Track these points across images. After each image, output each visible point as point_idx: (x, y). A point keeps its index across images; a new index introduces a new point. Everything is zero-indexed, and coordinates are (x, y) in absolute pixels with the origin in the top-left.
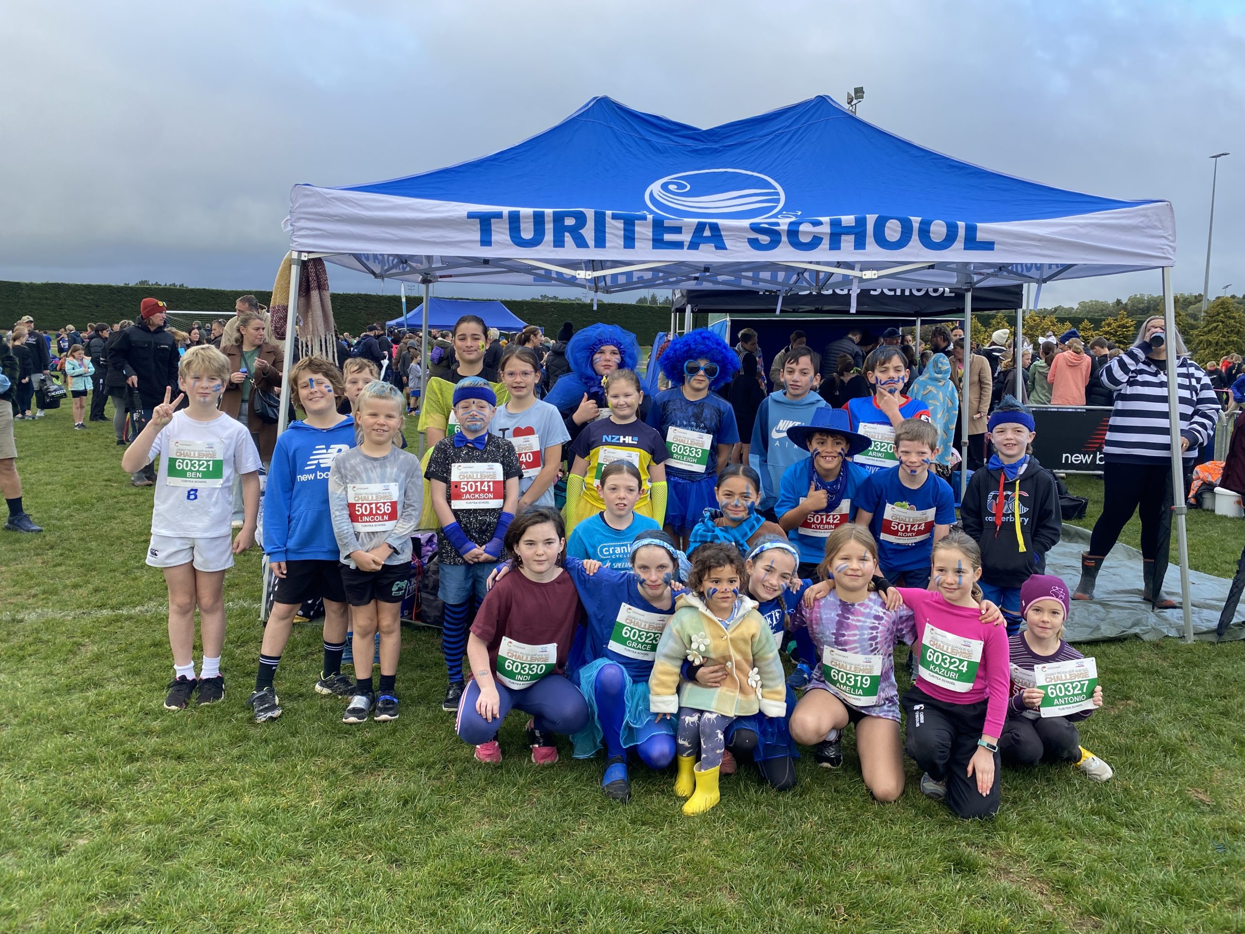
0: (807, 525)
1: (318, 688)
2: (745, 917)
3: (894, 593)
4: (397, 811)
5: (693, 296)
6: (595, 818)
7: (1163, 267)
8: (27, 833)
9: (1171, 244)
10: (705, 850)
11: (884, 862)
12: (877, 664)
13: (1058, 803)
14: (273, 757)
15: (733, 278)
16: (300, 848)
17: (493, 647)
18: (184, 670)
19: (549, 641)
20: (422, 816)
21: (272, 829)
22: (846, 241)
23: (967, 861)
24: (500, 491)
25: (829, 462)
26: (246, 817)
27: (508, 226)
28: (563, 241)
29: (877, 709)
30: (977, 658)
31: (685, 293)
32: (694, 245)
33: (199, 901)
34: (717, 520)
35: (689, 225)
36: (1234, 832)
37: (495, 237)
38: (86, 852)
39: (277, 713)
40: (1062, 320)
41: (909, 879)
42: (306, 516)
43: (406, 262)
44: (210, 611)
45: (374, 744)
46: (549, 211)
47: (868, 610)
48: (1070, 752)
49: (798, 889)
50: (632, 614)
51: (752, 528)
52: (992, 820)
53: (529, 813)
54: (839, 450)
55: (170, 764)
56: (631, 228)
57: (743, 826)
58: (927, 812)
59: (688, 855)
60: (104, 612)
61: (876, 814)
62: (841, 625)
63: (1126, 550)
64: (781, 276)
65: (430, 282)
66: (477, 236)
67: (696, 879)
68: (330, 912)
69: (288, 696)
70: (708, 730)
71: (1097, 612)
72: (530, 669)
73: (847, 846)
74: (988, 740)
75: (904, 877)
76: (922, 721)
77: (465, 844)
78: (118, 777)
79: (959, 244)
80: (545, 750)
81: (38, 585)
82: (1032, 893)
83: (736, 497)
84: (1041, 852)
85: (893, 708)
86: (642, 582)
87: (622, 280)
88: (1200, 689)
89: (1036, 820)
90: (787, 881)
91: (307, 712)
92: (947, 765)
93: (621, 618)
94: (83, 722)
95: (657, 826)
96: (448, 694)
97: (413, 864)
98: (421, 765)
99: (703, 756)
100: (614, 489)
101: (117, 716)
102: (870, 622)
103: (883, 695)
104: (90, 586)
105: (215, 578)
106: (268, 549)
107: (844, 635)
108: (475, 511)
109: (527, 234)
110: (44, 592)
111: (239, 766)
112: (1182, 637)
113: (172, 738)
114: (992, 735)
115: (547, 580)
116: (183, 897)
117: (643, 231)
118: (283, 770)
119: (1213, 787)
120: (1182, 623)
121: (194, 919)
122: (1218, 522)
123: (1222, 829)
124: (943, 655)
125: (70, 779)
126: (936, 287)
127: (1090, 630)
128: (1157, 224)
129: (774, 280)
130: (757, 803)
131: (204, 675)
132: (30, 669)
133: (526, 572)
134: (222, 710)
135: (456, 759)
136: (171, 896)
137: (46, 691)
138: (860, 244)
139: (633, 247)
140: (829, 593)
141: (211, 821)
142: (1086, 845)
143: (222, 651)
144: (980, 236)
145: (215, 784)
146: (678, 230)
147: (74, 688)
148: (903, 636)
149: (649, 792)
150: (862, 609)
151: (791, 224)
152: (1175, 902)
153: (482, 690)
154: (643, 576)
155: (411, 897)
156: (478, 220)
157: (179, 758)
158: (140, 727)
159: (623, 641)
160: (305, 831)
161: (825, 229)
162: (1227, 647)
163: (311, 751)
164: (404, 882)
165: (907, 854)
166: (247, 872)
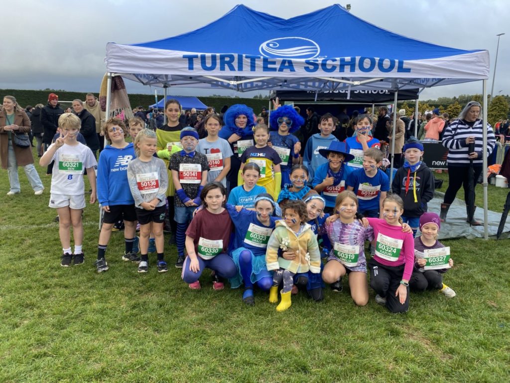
0: (327, 191)
1: (123, 258)
2: (303, 354)
3: (365, 220)
4: (157, 310)
5: (279, 93)
6: (240, 312)
7: (483, 80)
8: (3, 318)
9: (488, 69)
10: (286, 326)
11: (361, 331)
12: (357, 249)
13: (433, 306)
14: (105, 287)
15: (296, 85)
16: (117, 325)
17: (196, 242)
18: (67, 250)
19: (219, 239)
20: (168, 312)
21: (105, 317)
22: (347, 68)
23: (396, 331)
24: (199, 176)
25: (335, 165)
26: (94, 312)
27: (200, 61)
28: (224, 68)
29: (358, 268)
30: (400, 247)
31: (275, 92)
32: (281, 70)
33: (76, 347)
34: (290, 189)
35: (279, 61)
36: (507, 319)
37: (195, 66)
38: (27, 326)
39: (106, 269)
40: (431, 106)
41: (371, 338)
42: (117, 186)
43: (157, 78)
44: (76, 226)
45: (147, 281)
46: (218, 55)
47: (353, 227)
48: (439, 285)
49: (325, 342)
50: (254, 228)
51: (305, 192)
52: (405, 313)
53: (212, 310)
54: (340, 160)
55: (62, 290)
56: (253, 62)
57: (301, 316)
58: (378, 310)
59: (279, 328)
60: (34, 226)
61: (357, 311)
62: (342, 233)
63: (459, 201)
64: (317, 84)
65: (167, 87)
66: (187, 66)
67: (282, 338)
68: (130, 351)
69: (111, 261)
70: (286, 276)
71: (448, 227)
72: (212, 251)
73: (346, 324)
74: (405, 281)
75: (369, 338)
76: (377, 274)
77: (186, 323)
78: (41, 295)
79: (395, 70)
80: (219, 284)
81: (6, 215)
82: (423, 344)
83: (299, 178)
84: (426, 326)
85: (364, 267)
86: (259, 215)
87: (249, 86)
88: (491, 259)
89: (424, 314)
90: (321, 339)
91: (119, 268)
92: (387, 292)
93: (250, 229)
94: (26, 272)
95: (266, 316)
96: (178, 261)
97: (164, 331)
98: (167, 290)
99: (284, 287)
100: (248, 176)
101: (40, 269)
102: (354, 232)
103: (359, 262)
104: (28, 216)
105: (79, 212)
106: (101, 201)
107: (343, 237)
108: (190, 184)
109: (209, 65)
110: (9, 218)
111: (91, 291)
112: (483, 238)
113: (63, 279)
114: (407, 279)
115: (217, 213)
116: (68, 345)
117: (259, 63)
118: (109, 292)
119: (498, 300)
120: (483, 232)
121: (73, 354)
122: (497, 190)
123: (502, 317)
124: (386, 246)
125: (21, 296)
126: (382, 89)
127: (445, 235)
128: (482, 60)
129: (314, 86)
130: (307, 306)
131: (76, 253)
132: (3, 250)
133: (209, 209)
134: (84, 267)
135: (181, 288)
136: (63, 344)
137: (10, 259)
138: (353, 70)
139: (254, 70)
140: (336, 220)
141: (80, 313)
142: (445, 324)
143: (83, 243)
144: (405, 66)
145: (81, 298)
146: (274, 63)
147: (22, 258)
148: (368, 237)
149: (262, 301)
150: (351, 226)
151: (323, 60)
152: (483, 348)
153: (192, 260)
154: (260, 212)
155: (164, 346)
156: (187, 59)
157: (66, 287)
158: (49, 274)
159: (250, 239)
160: (119, 318)
161: (338, 63)
162: (502, 242)
163: (121, 284)
164: (160, 339)
165: (371, 328)
166: (95, 335)
